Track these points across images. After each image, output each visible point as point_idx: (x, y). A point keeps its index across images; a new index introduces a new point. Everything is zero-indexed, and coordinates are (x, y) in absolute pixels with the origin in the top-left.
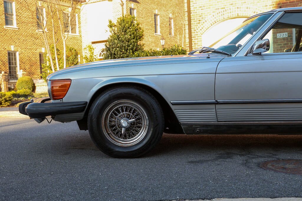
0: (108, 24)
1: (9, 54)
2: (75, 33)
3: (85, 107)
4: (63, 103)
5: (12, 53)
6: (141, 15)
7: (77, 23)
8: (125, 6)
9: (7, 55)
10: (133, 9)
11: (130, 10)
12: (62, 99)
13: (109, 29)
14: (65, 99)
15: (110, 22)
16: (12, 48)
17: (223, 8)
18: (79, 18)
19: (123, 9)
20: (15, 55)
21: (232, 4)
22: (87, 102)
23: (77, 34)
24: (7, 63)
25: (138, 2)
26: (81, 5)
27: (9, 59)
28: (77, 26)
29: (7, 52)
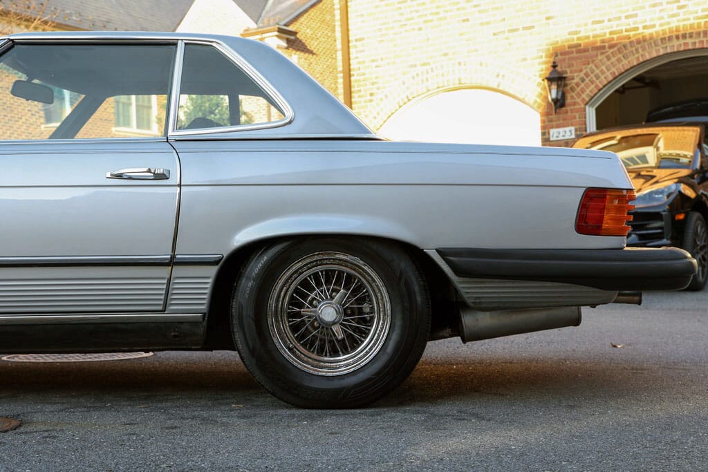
17: (425, 64)
21: (446, 55)
25: (311, 52)
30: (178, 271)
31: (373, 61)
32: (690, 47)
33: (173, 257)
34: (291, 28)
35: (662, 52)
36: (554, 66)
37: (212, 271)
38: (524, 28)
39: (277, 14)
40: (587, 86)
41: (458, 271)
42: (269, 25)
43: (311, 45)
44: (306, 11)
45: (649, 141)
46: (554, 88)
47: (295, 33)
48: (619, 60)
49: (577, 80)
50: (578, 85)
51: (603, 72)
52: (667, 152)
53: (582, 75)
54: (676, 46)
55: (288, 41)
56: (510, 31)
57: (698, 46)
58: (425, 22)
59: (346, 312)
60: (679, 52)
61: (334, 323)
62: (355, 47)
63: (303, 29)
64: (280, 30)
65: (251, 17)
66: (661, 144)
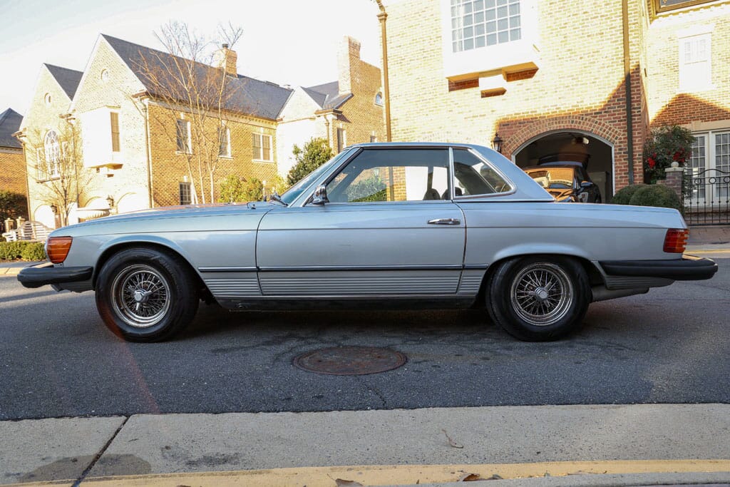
0: (293, 149)
1: (181, 186)
2: (269, 159)
3: (91, 273)
4: (64, 268)
5: (185, 186)
6: (351, 138)
7: (271, 147)
8: (331, 126)
9: (179, 188)
10: (342, 130)
11: (338, 131)
12: (62, 262)
13: (294, 156)
14: (66, 263)
15: (296, 147)
16: (185, 179)
17: (430, 132)
18: (274, 141)
19: (328, 129)
20: (189, 188)
21: (441, 128)
22: (92, 268)
23: (272, 160)
24: (179, 198)
25: (349, 122)
26: (276, 125)
27: (182, 194)
28: (271, 151)
29: (178, 184)
30: (465, 273)
31: (403, 130)
32: (562, 128)
33: (464, 266)
34: (339, 110)
35: (549, 130)
36: (497, 135)
37: (484, 272)
38: (481, 116)
39: (332, 102)
40: (512, 145)
41: (608, 271)
42: (328, 108)
43: (349, 118)
44: (346, 101)
45: (543, 174)
46: (497, 145)
47: (341, 112)
48: (528, 133)
49: (507, 142)
50: (508, 144)
51: (520, 139)
52: (553, 181)
53: (510, 139)
54: (555, 126)
55: (338, 116)
56: (473, 117)
57: (566, 127)
58: (430, 111)
59: (550, 293)
60: (556, 130)
61: (544, 299)
62: (393, 123)
63: (345, 110)
64: (334, 111)
65: (319, 104)
66: (549, 176)
